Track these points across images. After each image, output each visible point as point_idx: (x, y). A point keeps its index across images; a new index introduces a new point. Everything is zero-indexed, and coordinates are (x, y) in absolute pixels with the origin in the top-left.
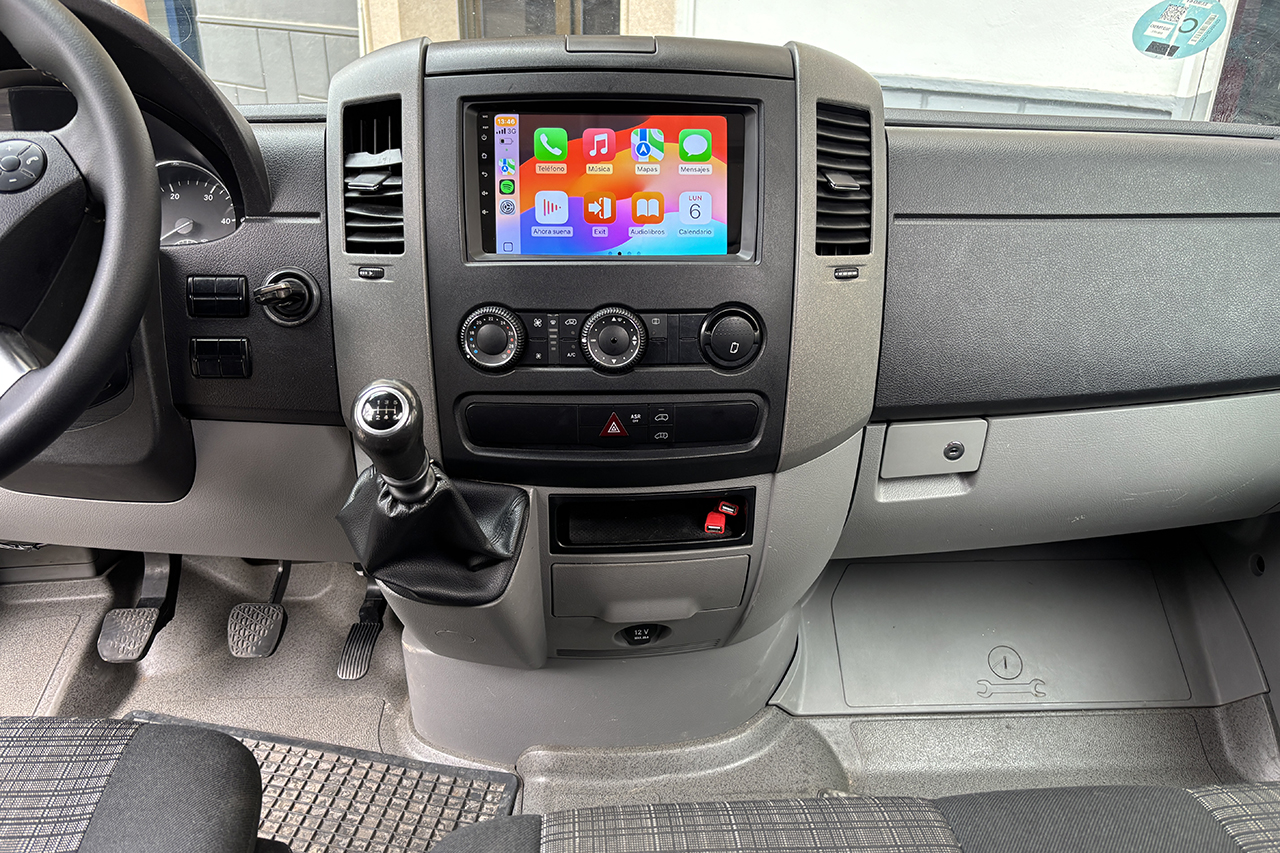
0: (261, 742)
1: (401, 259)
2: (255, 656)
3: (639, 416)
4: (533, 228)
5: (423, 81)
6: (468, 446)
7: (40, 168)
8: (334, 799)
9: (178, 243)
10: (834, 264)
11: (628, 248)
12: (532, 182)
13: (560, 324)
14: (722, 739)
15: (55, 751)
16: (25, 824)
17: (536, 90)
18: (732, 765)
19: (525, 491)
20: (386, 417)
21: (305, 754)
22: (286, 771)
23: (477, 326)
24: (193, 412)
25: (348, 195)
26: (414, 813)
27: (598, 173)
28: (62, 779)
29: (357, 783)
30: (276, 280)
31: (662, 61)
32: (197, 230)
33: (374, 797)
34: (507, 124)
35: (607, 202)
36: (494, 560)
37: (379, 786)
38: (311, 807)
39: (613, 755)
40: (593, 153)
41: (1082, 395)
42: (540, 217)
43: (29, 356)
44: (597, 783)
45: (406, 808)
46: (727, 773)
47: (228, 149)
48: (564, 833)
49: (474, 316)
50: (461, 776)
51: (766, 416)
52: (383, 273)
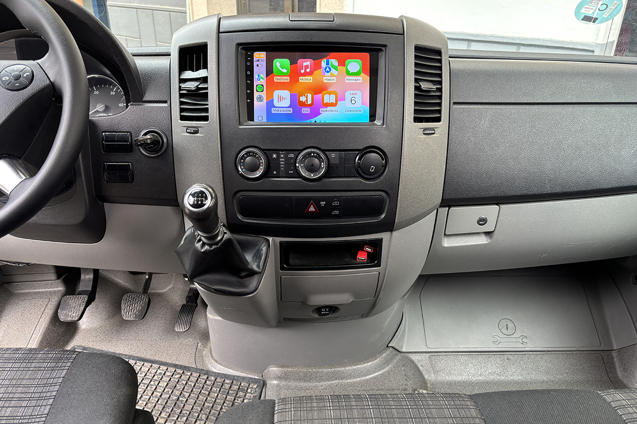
0: (137, 362)
1: (207, 124)
2: (135, 319)
3: (324, 203)
4: (273, 109)
5: (218, 35)
6: (240, 217)
7: (31, 79)
8: (173, 390)
9: (98, 116)
10: (423, 127)
11: (319, 119)
12: (272, 86)
13: (286, 157)
14: (365, 363)
15: (37, 365)
16: (23, 400)
17: (274, 40)
18: (370, 376)
19: (268, 240)
20: (200, 202)
21: (159, 368)
22: (150, 376)
23: (244, 157)
24: (105, 199)
25: (181, 92)
26: (212, 398)
27: (305, 81)
28: (40, 379)
29: (185, 383)
30: (145, 134)
31: (338, 25)
32: (107, 109)
33: (192, 389)
34: (260, 57)
35: (310, 96)
36: (252, 273)
37: (195, 384)
38: (162, 394)
39: (311, 370)
40: (303, 71)
41: (547, 193)
42: (276, 103)
43: (25, 171)
44: (303, 384)
45: (208, 395)
46: (367, 380)
47: (122, 69)
48: (286, 408)
49: (243, 152)
50: (235, 380)
51: (388, 203)
52: (198, 131)
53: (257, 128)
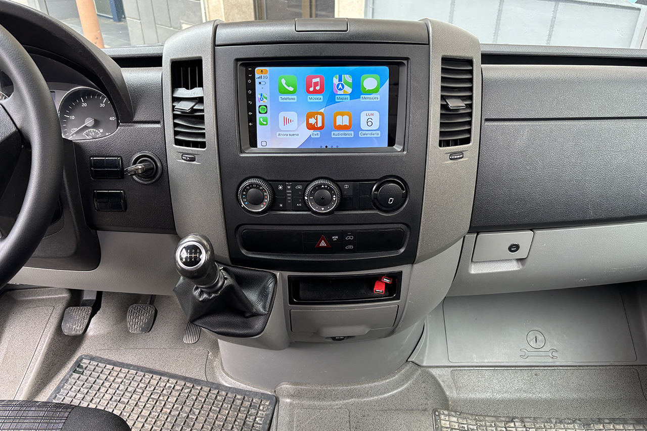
0: (146, 374)
1: (204, 151)
2: (141, 332)
3: (337, 237)
5: (214, 49)
6: (244, 252)
8: (183, 407)
10: (449, 152)
12: (277, 107)
13: (293, 189)
14: (382, 380)
17: (278, 55)
18: (388, 394)
19: (275, 274)
20: (193, 259)
21: (168, 381)
22: (159, 390)
23: (247, 189)
24: (97, 228)
25: (175, 112)
26: (223, 415)
29: (194, 398)
31: (352, 36)
32: (97, 124)
33: (203, 405)
34: (262, 72)
35: (320, 118)
37: (205, 400)
38: (171, 410)
39: (325, 389)
40: (311, 89)
41: (590, 219)
44: (317, 403)
45: (219, 412)
46: (385, 399)
49: (246, 183)
50: (247, 395)
51: (408, 236)
52: (195, 158)
53: (261, 157)
